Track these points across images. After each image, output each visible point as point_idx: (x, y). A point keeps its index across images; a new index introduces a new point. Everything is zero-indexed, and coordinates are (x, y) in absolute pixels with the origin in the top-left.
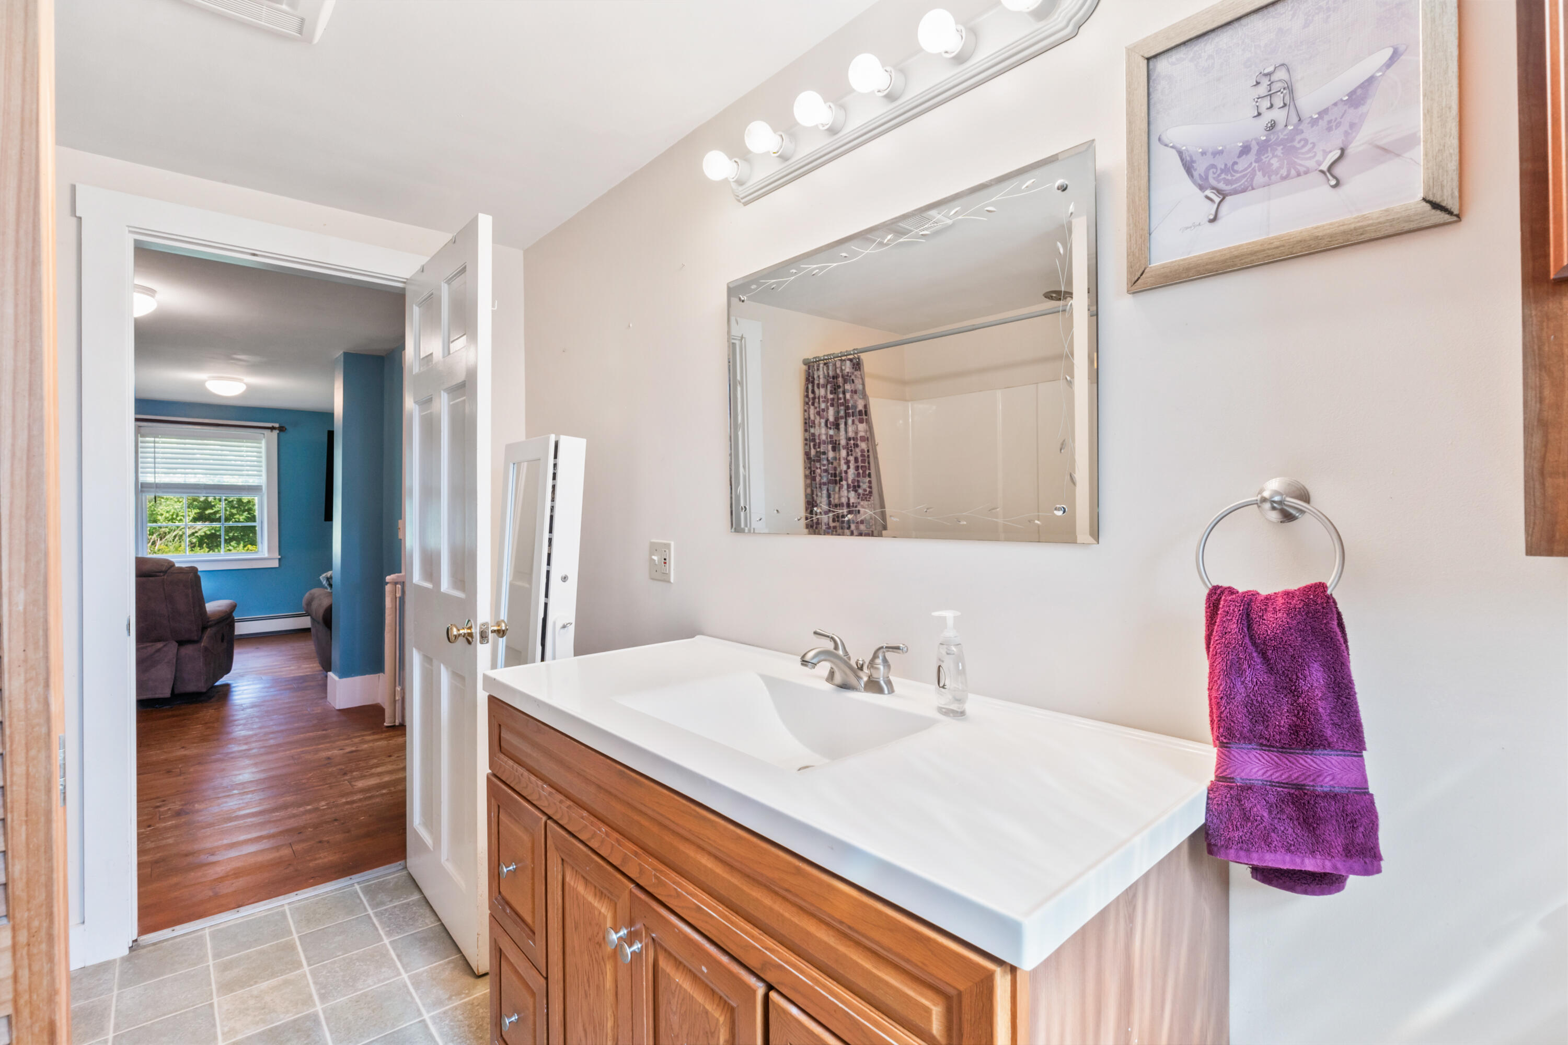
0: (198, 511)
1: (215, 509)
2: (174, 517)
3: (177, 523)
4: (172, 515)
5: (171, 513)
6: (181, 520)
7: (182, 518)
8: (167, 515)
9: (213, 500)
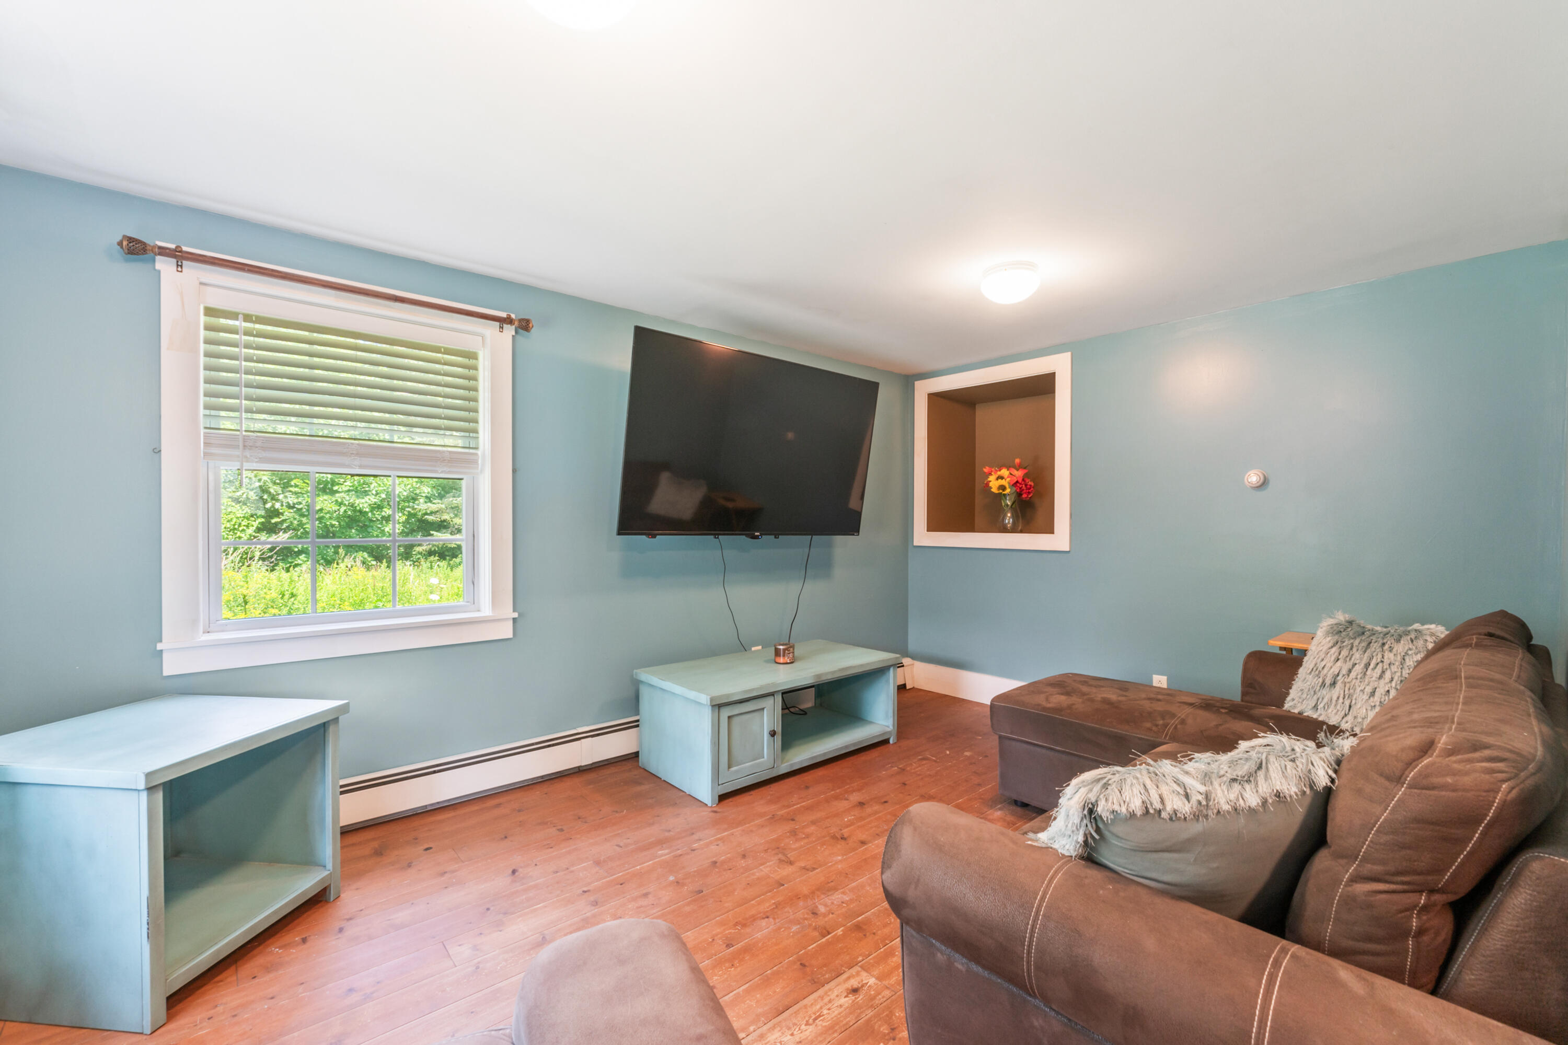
0: (263, 520)
1: (283, 518)
2: (236, 527)
3: (239, 534)
4: (234, 525)
5: (233, 523)
6: (243, 530)
7: (245, 528)
8: (228, 525)
9: (280, 508)
